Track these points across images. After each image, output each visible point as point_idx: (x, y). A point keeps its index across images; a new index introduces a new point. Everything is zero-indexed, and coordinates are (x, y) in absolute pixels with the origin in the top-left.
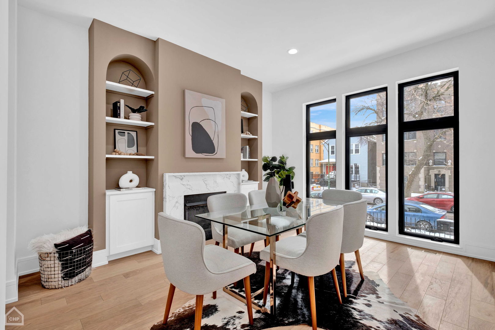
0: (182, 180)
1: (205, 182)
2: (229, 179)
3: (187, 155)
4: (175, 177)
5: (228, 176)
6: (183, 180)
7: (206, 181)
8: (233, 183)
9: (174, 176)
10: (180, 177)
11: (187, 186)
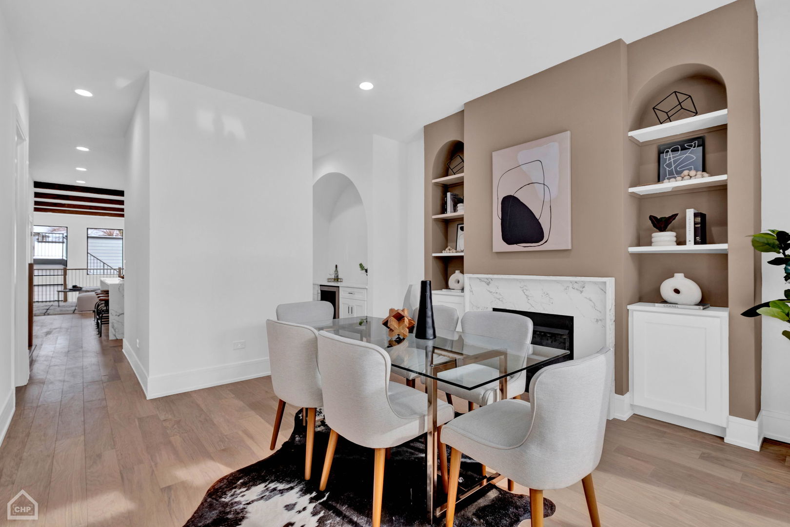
0: (488, 284)
1: (524, 293)
2: (581, 292)
3: (496, 249)
4: (480, 279)
5: (576, 286)
6: (490, 285)
7: (527, 290)
8: (591, 300)
9: (478, 278)
10: (486, 280)
11: (495, 294)
